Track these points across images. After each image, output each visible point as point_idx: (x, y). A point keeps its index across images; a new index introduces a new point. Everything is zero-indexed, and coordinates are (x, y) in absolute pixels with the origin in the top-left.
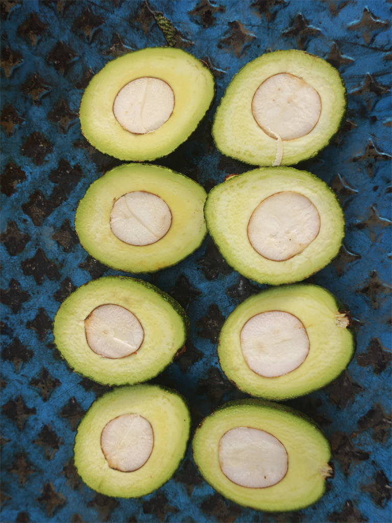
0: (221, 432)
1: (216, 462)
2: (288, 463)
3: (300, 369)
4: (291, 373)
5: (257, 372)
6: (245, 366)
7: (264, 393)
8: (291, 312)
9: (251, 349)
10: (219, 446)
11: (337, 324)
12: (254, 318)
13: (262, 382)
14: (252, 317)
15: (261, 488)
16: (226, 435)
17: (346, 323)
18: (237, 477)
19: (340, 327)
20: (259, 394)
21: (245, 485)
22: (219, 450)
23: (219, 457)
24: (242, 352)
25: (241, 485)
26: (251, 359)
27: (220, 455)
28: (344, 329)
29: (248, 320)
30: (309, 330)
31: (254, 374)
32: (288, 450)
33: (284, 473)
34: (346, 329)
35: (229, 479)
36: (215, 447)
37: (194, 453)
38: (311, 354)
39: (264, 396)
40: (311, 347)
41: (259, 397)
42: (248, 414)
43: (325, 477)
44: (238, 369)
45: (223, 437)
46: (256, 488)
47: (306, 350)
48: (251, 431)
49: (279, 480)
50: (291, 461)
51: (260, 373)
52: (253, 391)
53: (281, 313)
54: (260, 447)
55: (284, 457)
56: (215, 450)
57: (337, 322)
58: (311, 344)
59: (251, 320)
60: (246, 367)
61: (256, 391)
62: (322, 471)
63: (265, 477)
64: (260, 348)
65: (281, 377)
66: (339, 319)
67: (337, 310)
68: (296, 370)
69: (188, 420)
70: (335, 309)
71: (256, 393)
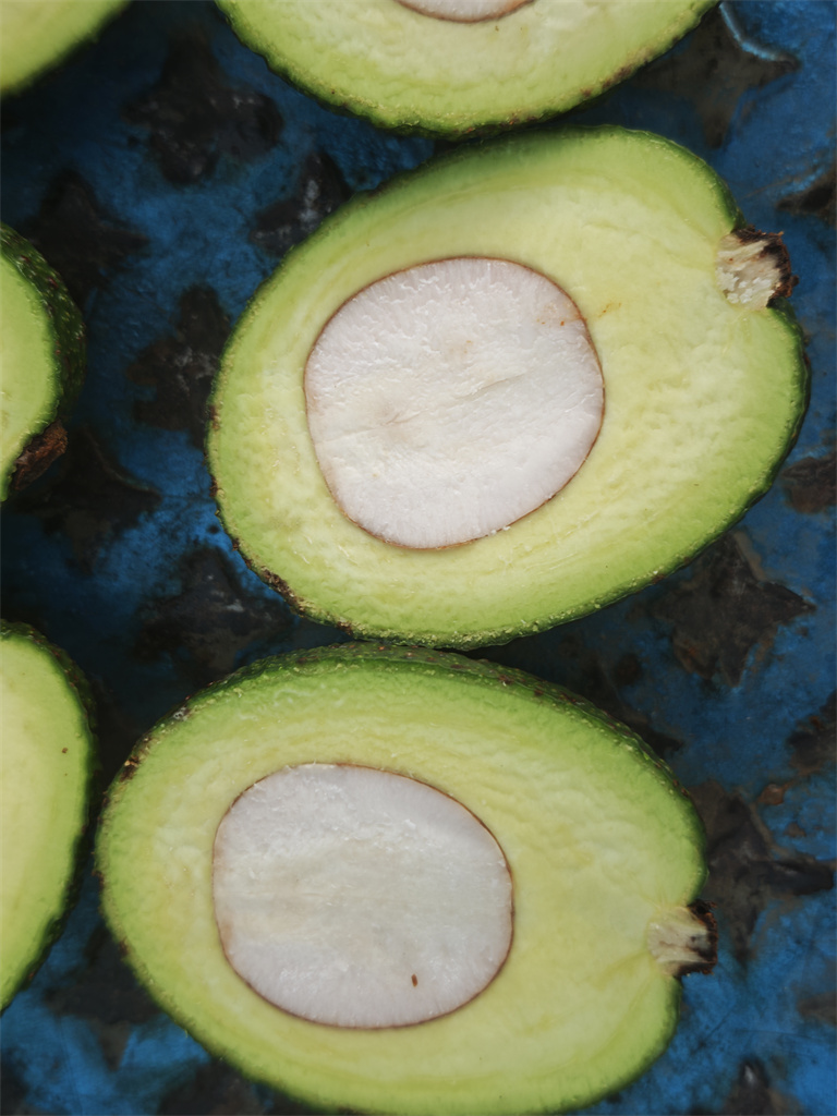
0: (222, 790)
1: (202, 926)
2: (513, 914)
3: (563, 504)
4: (525, 524)
5: (377, 529)
6: (325, 508)
7: (407, 619)
8: (524, 257)
9: (348, 432)
10: (215, 853)
11: (726, 292)
12: (362, 296)
13: (398, 571)
14: (355, 295)
15: (395, 1027)
16: (242, 802)
17: (767, 283)
18: (292, 986)
19: (739, 306)
20: (385, 623)
21: (331, 1016)
22: (212, 873)
23: (212, 900)
24: (314, 450)
25: (313, 1016)
26: (350, 478)
27: (220, 892)
28: (758, 312)
29: (338, 310)
30: (603, 330)
31: (363, 538)
32: (513, 858)
33: (494, 958)
34: (768, 312)
35: (258, 994)
36: (194, 857)
37: (106, 892)
38: (613, 433)
39: (407, 630)
40: (611, 406)
41: (384, 634)
42: (339, 703)
43: (675, 967)
44: (297, 525)
45: (228, 811)
46: (377, 1029)
47: (591, 418)
48: (354, 778)
49: (474, 988)
50: (526, 904)
51: (390, 533)
52: (363, 610)
53: (477, 265)
54: (390, 850)
55: (498, 885)
56: (199, 873)
57: (728, 280)
58: (611, 390)
59: (351, 306)
60: (330, 513)
61: (374, 611)
62: (662, 943)
63: (415, 981)
64: (390, 423)
65: (479, 546)
66: (739, 267)
67: (728, 229)
68: (547, 508)
69: (78, 748)
70: (720, 225)
71: (376, 620)
